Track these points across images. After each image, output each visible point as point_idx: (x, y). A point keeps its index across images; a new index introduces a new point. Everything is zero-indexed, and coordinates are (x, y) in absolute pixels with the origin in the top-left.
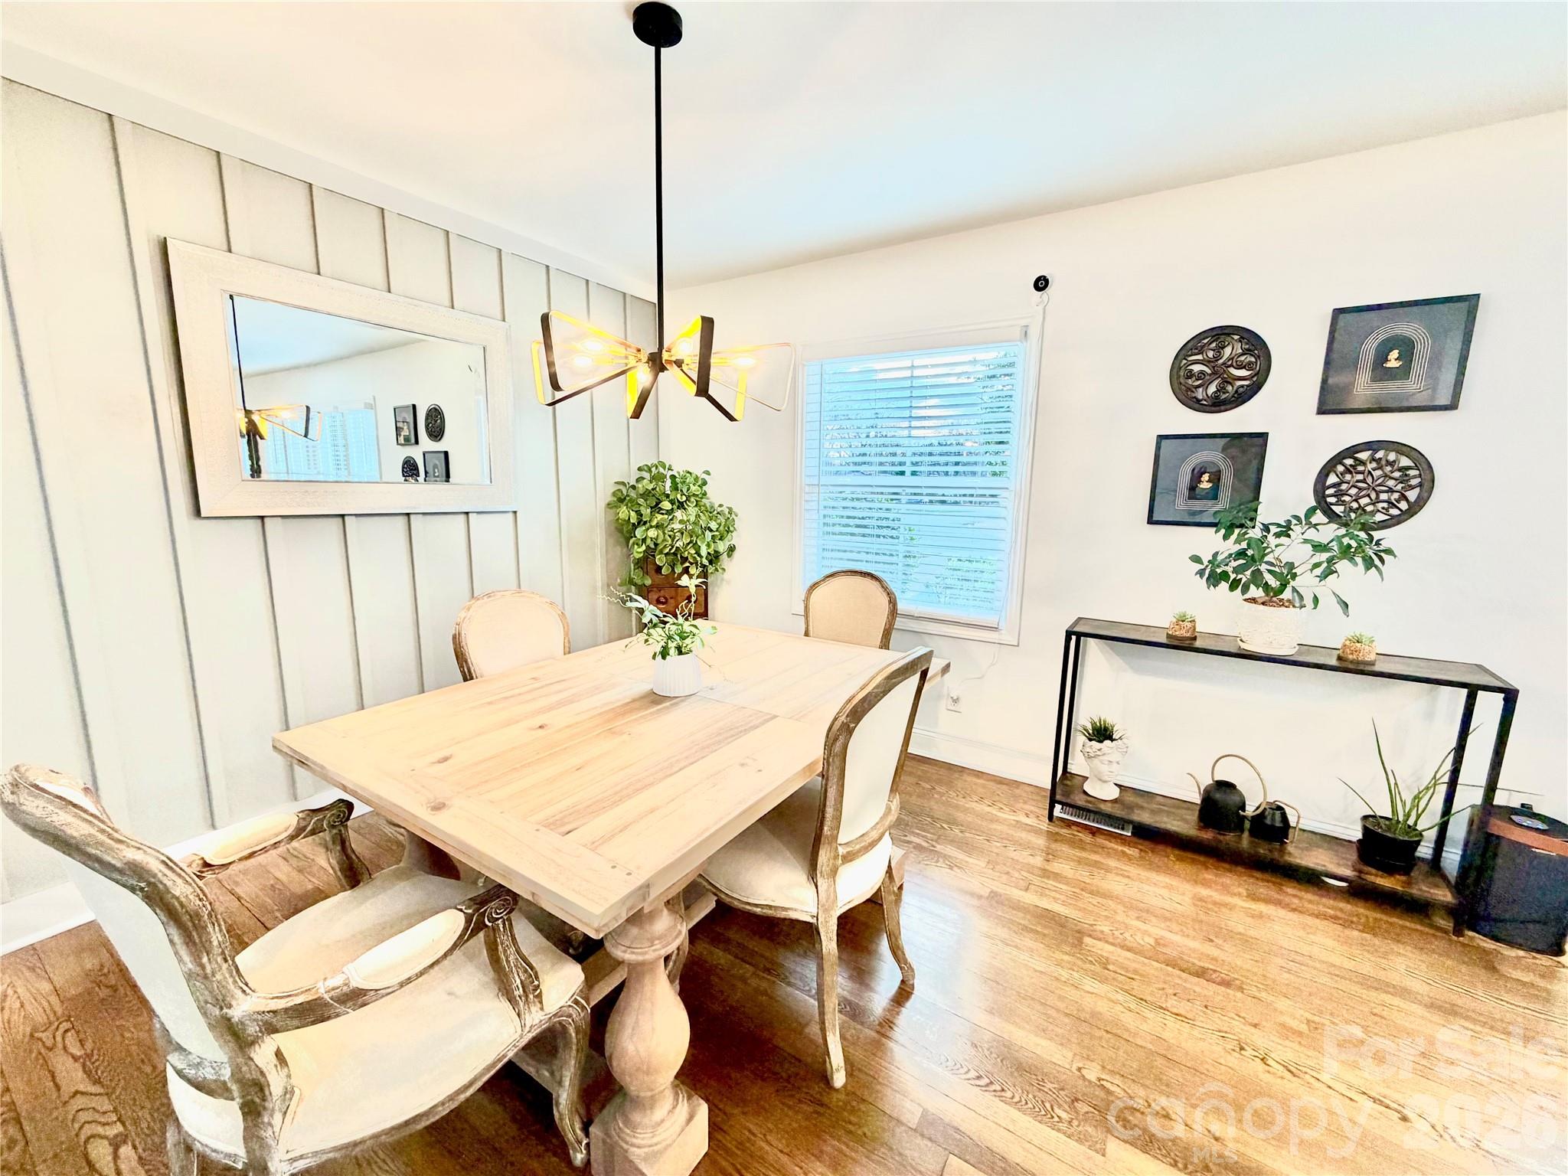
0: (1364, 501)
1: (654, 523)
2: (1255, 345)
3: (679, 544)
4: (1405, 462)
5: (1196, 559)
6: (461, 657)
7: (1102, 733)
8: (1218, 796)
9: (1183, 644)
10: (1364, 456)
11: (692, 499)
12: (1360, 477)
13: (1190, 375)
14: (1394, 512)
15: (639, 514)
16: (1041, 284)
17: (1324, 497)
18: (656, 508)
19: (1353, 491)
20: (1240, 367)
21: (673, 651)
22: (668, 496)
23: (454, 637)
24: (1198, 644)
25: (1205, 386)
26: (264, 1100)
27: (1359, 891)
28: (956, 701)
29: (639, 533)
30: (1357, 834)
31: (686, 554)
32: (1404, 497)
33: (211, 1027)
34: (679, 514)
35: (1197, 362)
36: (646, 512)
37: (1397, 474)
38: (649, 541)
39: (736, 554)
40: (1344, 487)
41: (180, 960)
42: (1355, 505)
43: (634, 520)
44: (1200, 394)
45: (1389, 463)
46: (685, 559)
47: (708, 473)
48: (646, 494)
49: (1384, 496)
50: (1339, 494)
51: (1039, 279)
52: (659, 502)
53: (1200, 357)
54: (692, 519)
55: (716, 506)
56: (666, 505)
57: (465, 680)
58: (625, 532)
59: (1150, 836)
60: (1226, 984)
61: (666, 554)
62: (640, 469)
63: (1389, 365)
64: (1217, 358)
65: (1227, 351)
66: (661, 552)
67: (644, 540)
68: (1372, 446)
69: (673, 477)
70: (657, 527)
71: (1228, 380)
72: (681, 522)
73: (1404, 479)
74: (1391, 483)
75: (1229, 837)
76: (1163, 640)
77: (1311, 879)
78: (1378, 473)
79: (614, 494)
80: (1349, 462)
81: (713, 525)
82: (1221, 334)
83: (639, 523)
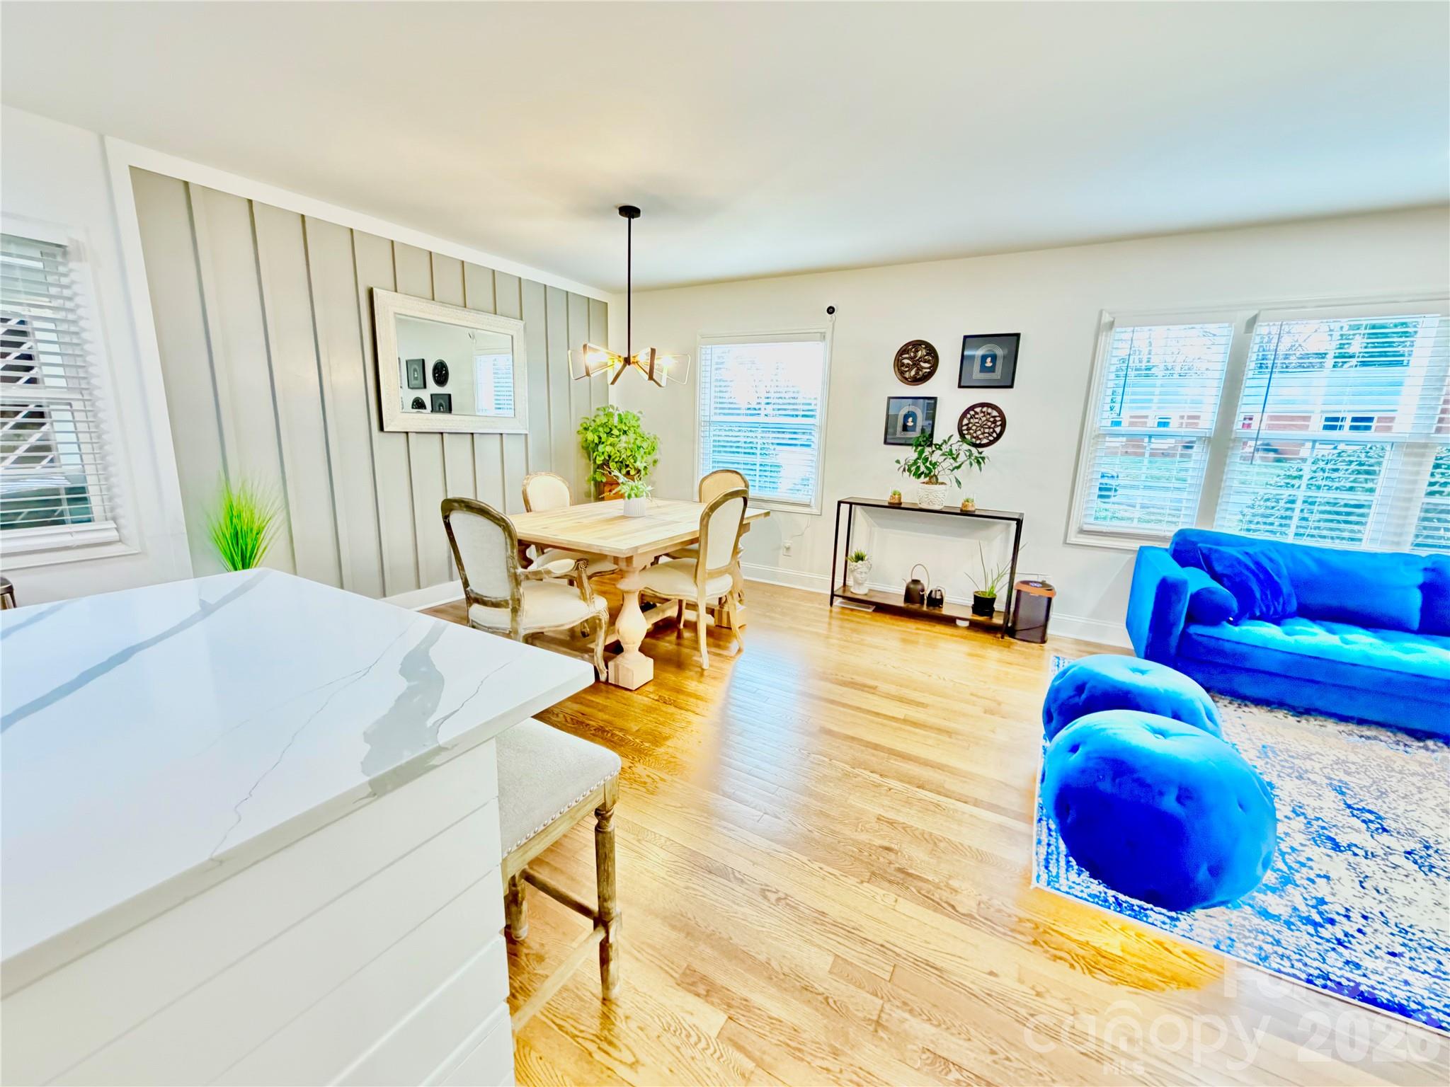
0: (979, 433)
1: (609, 443)
2: (932, 351)
3: (624, 456)
4: (995, 413)
5: (898, 462)
6: (526, 502)
7: (859, 558)
8: (912, 586)
9: (896, 506)
10: (978, 410)
11: (632, 429)
12: (977, 421)
13: (903, 365)
14: (991, 438)
15: (600, 438)
16: (831, 310)
17: (962, 431)
18: (609, 434)
19: (974, 428)
20: (925, 362)
21: (633, 495)
22: (616, 427)
23: (523, 492)
24: (903, 506)
25: (910, 371)
26: (519, 606)
27: (974, 626)
28: (788, 549)
29: (601, 448)
30: (972, 602)
31: (628, 463)
32: (994, 431)
33: (509, 576)
34: (623, 438)
35: (906, 358)
36: (604, 437)
37: (992, 419)
38: (606, 454)
39: (658, 465)
40: (970, 425)
41: (507, 550)
42: (975, 435)
43: (597, 441)
44: (907, 375)
45: (989, 414)
46: (627, 466)
47: (640, 412)
48: (604, 425)
49: (987, 431)
50: (968, 429)
51: (830, 307)
52: (611, 430)
53: (907, 356)
54: (632, 441)
55: (646, 433)
56: (615, 432)
57: (528, 511)
58: (589, 449)
59: (882, 609)
60: (885, 649)
61: (616, 462)
62: (598, 409)
63: (987, 365)
64: (915, 356)
65: (920, 354)
66: (613, 461)
67: (603, 453)
68: (982, 405)
69: (620, 415)
70: (611, 445)
71: (921, 368)
72: (626, 442)
73: (995, 422)
74: (989, 424)
75: (916, 606)
76: (887, 504)
77: (950, 621)
78: (984, 418)
79: (581, 425)
80: (972, 413)
81: (645, 445)
82: (917, 344)
83: (600, 442)
